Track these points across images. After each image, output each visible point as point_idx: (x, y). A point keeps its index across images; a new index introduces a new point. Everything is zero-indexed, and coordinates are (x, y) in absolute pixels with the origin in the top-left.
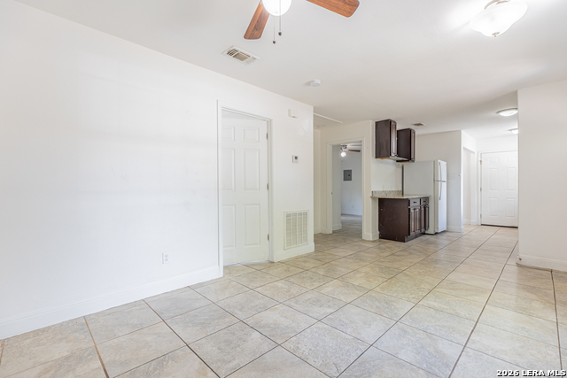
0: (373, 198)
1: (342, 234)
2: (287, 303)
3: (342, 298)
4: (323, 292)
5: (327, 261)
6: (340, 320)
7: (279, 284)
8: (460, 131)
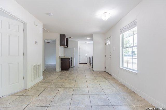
0: (59, 58)
1: (48, 71)
2: (51, 105)
3: (69, 93)
4: (60, 94)
5: (51, 82)
6: (76, 102)
7: (40, 98)
8: (77, 41)
